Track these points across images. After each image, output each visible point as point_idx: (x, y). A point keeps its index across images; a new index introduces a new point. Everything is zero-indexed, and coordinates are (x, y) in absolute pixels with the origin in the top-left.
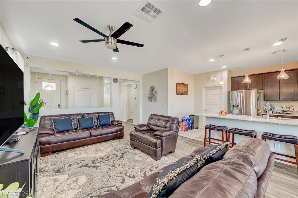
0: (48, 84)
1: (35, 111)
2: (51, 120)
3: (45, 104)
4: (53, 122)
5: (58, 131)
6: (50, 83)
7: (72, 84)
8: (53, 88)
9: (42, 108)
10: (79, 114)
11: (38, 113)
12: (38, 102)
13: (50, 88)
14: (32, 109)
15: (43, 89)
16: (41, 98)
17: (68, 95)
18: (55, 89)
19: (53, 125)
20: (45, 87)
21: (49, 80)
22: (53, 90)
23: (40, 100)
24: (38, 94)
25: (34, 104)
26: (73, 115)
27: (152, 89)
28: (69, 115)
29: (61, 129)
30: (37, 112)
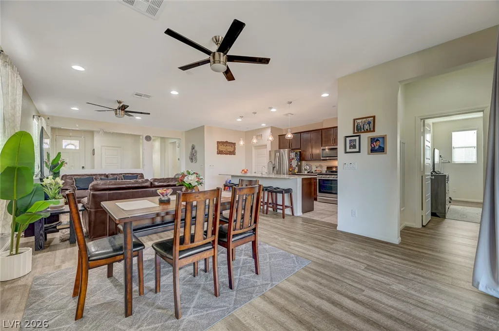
0: (69, 141)
1: (55, 170)
2: (72, 179)
3: (66, 163)
4: (74, 180)
5: (79, 188)
6: (72, 141)
7: (98, 142)
8: (75, 147)
9: (63, 168)
10: (102, 175)
11: (59, 173)
12: (59, 162)
13: (72, 147)
14: (53, 169)
15: (64, 147)
16: (62, 157)
17: (94, 155)
18: (78, 148)
19: (75, 184)
20: (66, 146)
21: (70, 138)
22: (75, 149)
23: (61, 159)
24: (59, 153)
25: (55, 163)
26: (96, 175)
27: (193, 148)
28: (91, 175)
29: (82, 187)
30: (58, 171)
